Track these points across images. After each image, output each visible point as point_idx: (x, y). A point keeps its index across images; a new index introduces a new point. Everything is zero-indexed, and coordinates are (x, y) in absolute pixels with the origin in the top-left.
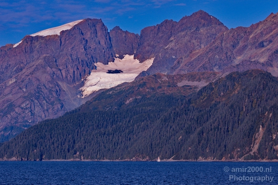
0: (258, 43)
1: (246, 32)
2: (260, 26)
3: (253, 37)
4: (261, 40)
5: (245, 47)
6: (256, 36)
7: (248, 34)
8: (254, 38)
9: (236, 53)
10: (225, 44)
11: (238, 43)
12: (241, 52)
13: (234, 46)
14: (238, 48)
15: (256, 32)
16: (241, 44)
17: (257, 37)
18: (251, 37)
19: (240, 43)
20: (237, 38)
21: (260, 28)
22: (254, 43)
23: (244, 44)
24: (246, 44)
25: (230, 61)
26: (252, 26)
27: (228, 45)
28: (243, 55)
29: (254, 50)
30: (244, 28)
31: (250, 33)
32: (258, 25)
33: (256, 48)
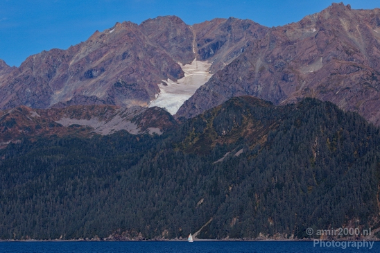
0: (83, 73)
1: (63, 57)
2: (83, 49)
3: (75, 64)
4: (86, 69)
5: (65, 78)
6: (79, 62)
7: (67, 59)
8: (77, 65)
9: (53, 85)
10: (37, 73)
11: (55, 72)
12: (60, 83)
13: (49, 76)
14: (55, 78)
15: (78, 57)
16: (59, 73)
17: (81, 64)
18: (71, 63)
19: (57, 71)
20: (52, 65)
21: (82, 52)
22: (78, 72)
23: (63, 73)
24: (66, 73)
25: (47, 97)
26: (72, 48)
27: (42, 75)
28: (63, 89)
29: (79, 82)
30: (61, 51)
31: (70, 58)
32: (79, 47)
33: (81, 79)
